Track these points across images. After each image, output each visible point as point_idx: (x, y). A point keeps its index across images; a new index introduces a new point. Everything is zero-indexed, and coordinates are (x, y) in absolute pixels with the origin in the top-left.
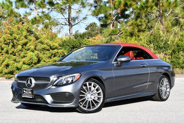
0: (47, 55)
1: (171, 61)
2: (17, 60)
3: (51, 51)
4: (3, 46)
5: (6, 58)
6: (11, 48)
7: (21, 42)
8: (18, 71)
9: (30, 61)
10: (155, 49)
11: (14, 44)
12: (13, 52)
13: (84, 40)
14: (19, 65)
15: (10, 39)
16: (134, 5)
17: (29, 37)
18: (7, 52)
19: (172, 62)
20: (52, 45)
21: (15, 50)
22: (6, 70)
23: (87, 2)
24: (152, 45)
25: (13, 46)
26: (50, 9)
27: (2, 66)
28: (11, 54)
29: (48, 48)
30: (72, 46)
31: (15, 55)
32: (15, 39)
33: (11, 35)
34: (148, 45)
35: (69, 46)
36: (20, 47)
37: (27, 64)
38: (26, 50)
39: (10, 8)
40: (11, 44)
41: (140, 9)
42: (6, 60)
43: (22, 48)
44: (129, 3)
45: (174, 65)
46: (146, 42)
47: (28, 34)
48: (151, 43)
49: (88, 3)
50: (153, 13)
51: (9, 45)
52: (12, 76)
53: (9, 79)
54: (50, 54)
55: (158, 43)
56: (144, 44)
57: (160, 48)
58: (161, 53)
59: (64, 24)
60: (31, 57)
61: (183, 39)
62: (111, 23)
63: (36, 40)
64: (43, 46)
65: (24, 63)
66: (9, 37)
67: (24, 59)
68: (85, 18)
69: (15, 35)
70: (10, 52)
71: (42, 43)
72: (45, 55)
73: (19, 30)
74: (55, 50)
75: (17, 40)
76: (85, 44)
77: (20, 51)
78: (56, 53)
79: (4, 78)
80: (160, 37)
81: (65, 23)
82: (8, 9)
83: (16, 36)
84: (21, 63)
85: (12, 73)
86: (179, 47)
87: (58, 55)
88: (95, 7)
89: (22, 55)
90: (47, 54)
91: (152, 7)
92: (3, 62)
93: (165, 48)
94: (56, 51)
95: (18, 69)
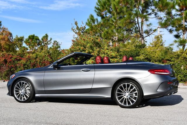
62: (183, 34)
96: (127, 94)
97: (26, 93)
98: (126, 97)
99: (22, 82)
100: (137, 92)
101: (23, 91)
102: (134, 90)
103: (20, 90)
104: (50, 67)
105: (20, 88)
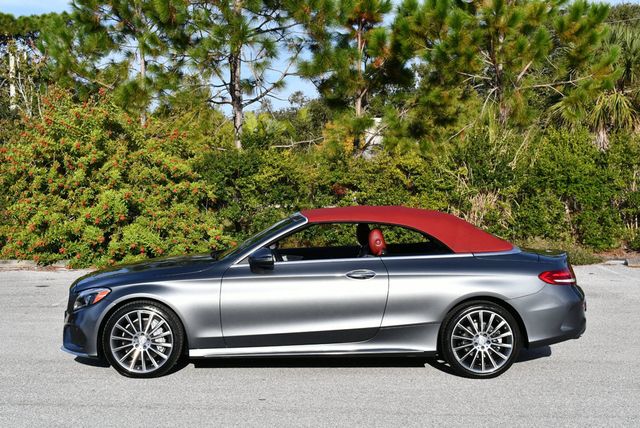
0: (158, 197)
1: (518, 217)
2: (72, 211)
3: (169, 185)
4: (33, 170)
5: (40, 206)
6: (57, 177)
7: (83, 159)
8: (73, 241)
9: (104, 217)
10: (470, 180)
11: (62, 165)
12: (61, 188)
13: (266, 152)
14: (75, 226)
15: (53, 151)
16: (420, 48)
17: (111, 142)
18: (44, 188)
19: (520, 219)
20: (172, 170)
21: (68, 182)
22: (37, 241)
23: (288, 37)
24: (464, 170)
25: (62, 171)
26: (179, 58)
27: (27, 227)
28: (55, 193)
29: (163, 176)
30: (232, 170)
31: (65, 197)
32: (67, 150)
33: (56, 138)
34: (453, 169)
35: (222, 170)
36: (79, 174)
37: (98, 225)
38: (97, 181)
39: (63, 54)
40: (56, 164)
41: (437, 63)
42: (40, 213)
43: (86, 177)
44: (405, 43)
45: (526, 228)
46: (448, 160)
47: (107, 135)
48: (460, 164)
49: (289, 40)
50: (474, 72)
51: (49, 166)
52: (55, 256)
53: (46, 264)
54: (168, 194)
55: (481, 164)
56: (441, 167)
57: (485, 178)
58: (490, 195)
59: (219, 100)
60: (111, 204)
61: (556, 154)
62: (358, 97)
63: (127, 154)
64: (146, 171)
65: (89, 222)
66: (49, 145)
67: (89, 209)
68: (278, 85)
69: (65, 140)
70: (53, 187)
71: (146, 161)
72: (151, 196)
73: (80, 123)
74: (180, 185)
75: (72, 154)
76: (270, 165)
77: (79, 186)
78: (183, 192)
79: (32, 263)
80: (489, 147)
81: (223, 98)
82: (56, 57)
83: (69, 143)
84: (81, 220)
85: (54, 248)
86: (543, 175)
87: (190, 198)
88: (313, 48)
89: (84, 197)
90: (156, 195)
91: (469, 58)
92: (29, 218)
93: (499, 180)
94: (182, 185)
95: (73, 237)
96: (482, 340)
97: (155, 347)
98: (480, 349)
99: (140, 312)
100: (510, 333)
101: (143, 339)
102: (503, 330)
103: (132, 340)
104: (235, 265)
105: (134, 333)
